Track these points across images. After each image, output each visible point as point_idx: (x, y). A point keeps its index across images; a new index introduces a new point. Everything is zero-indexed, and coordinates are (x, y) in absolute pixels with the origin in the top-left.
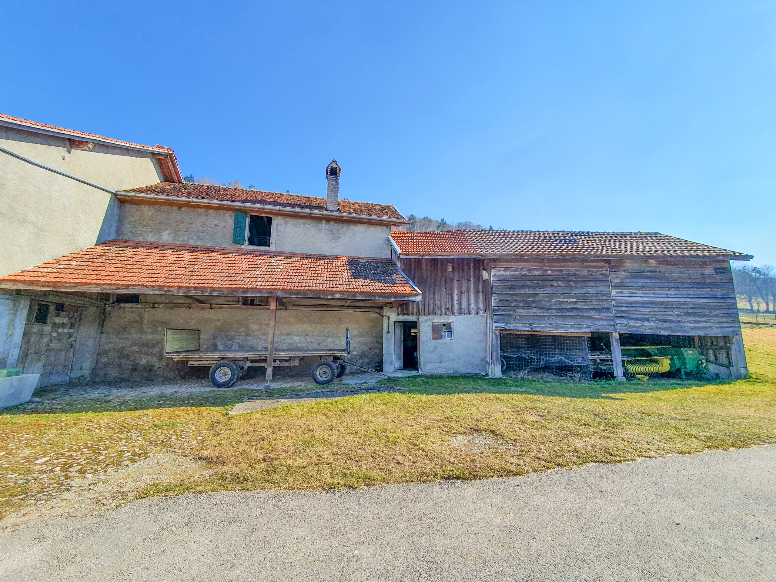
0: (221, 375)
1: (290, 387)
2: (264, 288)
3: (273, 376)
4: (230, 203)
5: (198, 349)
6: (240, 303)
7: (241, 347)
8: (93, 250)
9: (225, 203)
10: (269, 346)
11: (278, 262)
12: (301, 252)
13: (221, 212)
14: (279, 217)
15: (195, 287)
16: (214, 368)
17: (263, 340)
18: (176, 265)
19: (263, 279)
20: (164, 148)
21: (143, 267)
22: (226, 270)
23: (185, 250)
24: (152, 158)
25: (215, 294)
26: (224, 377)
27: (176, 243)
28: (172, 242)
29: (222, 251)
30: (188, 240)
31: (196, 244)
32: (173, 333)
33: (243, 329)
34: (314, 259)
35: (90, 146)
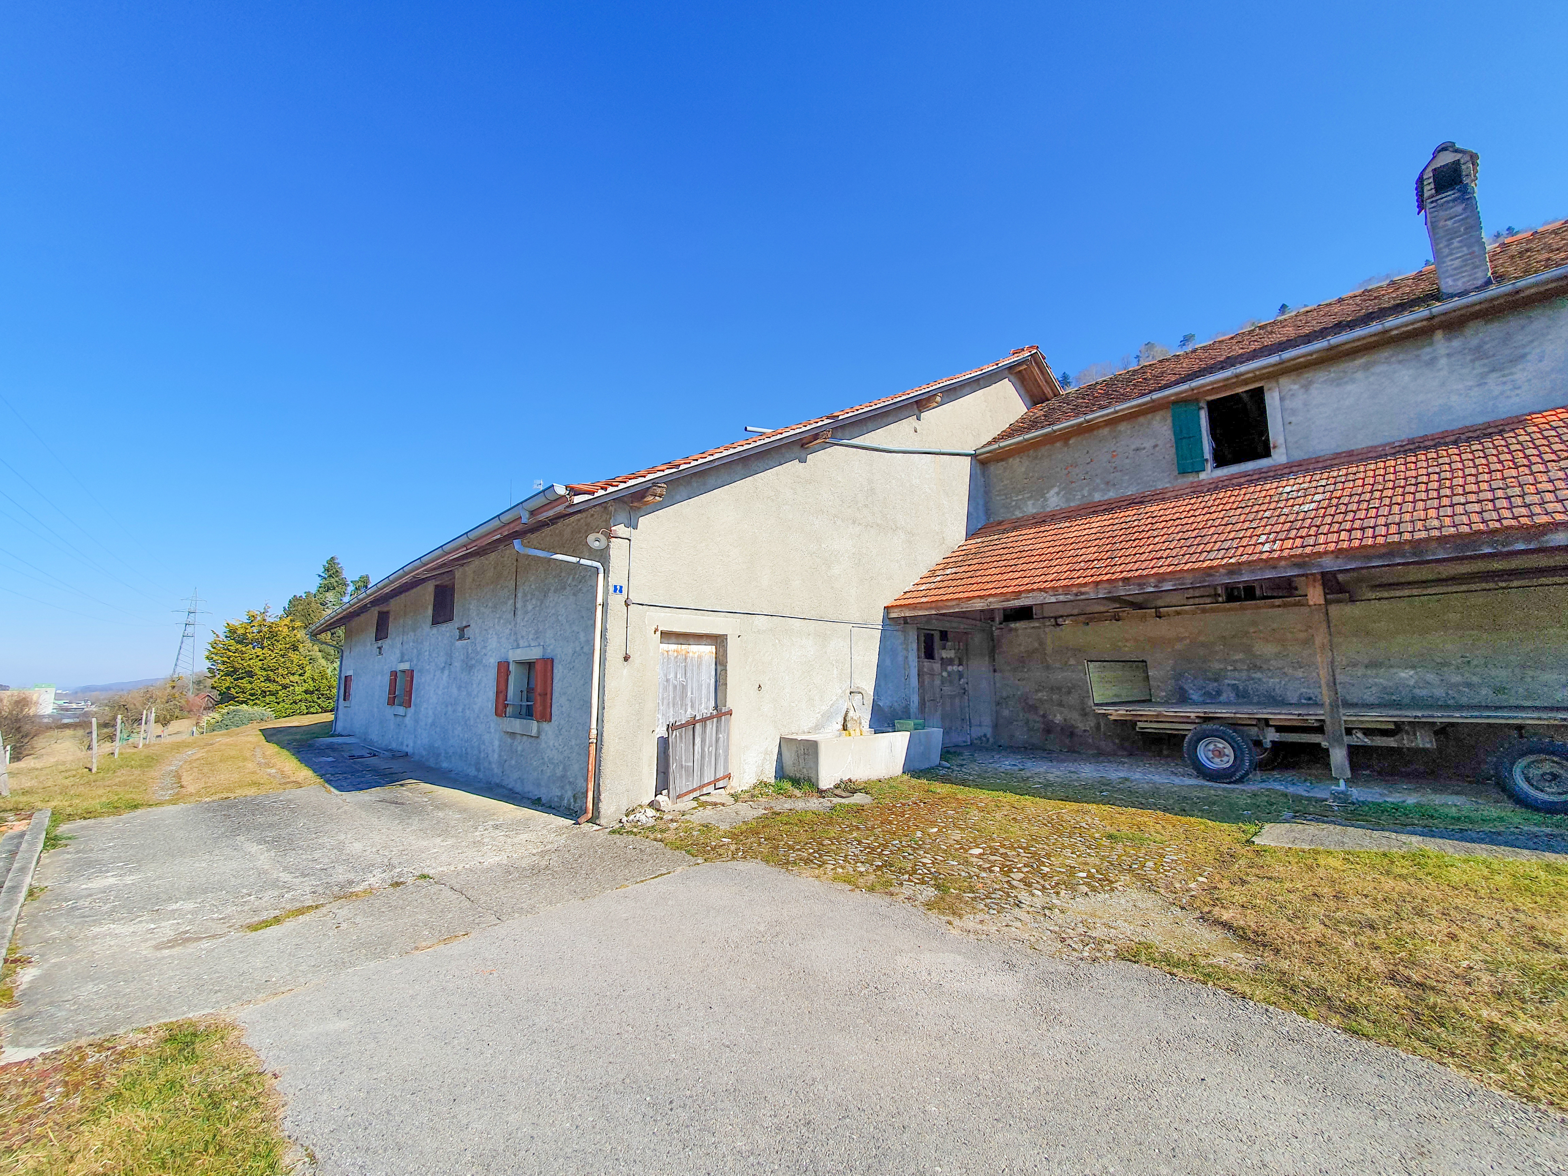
0: (1210, 755)
1: (1418, 805)
2: (1280, 558)
3: (1352, 769)
4: (1156, 396)
5: (1148, 698)
6: (1220, 599)
7: (1243, 696)
8: (964, 548)
9: (1147, 399)
10: (1326, 697)
11: (1305, 486)
12: (1370, 444)
13: (1142, 419)
14: (1284, 381)
15: (1124, 579)
16: (1191, 740)
17: (1297, 679)
18: (1081, 545)
19: (1272, 536)
20: (1023, 350)
21: (1033, 559)
22: (1178, 533)
23: (1090, 513)
24: (1010, 376)
25: (1167, 586)
26: (1217, 760)
27: (1072, 504)
28: (1064, 506)
29: (1160, 496)
30: (1090, 494)
31: (1106, 498)
32: (1100, 667)
33: (1241, 656)
34: (1427, 448)
35: (938, 399)
